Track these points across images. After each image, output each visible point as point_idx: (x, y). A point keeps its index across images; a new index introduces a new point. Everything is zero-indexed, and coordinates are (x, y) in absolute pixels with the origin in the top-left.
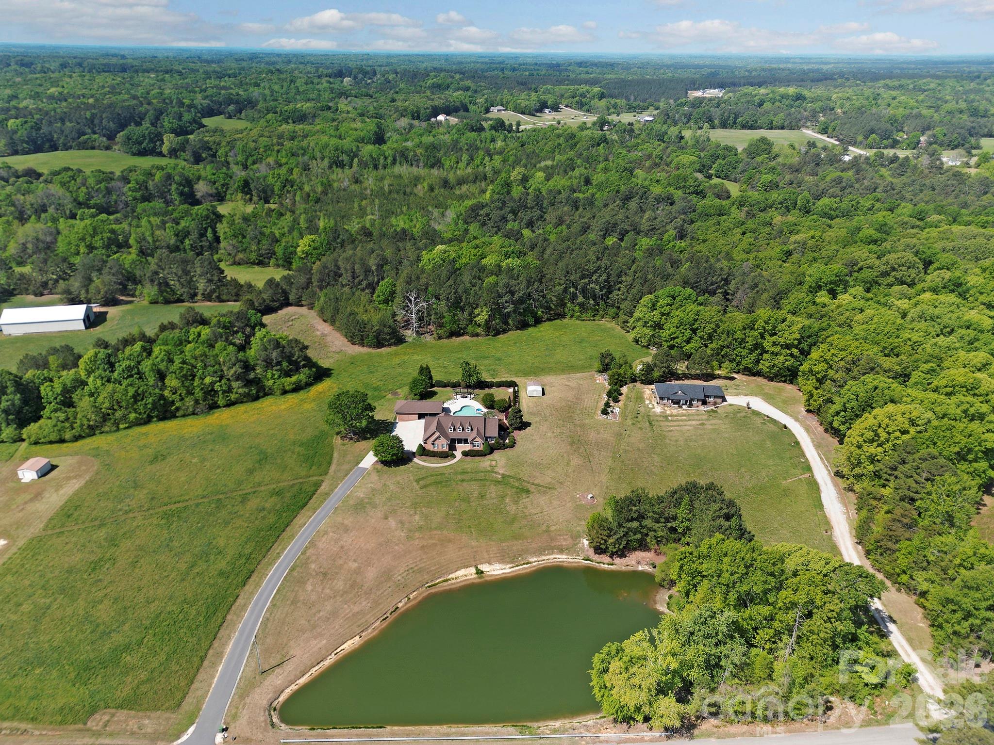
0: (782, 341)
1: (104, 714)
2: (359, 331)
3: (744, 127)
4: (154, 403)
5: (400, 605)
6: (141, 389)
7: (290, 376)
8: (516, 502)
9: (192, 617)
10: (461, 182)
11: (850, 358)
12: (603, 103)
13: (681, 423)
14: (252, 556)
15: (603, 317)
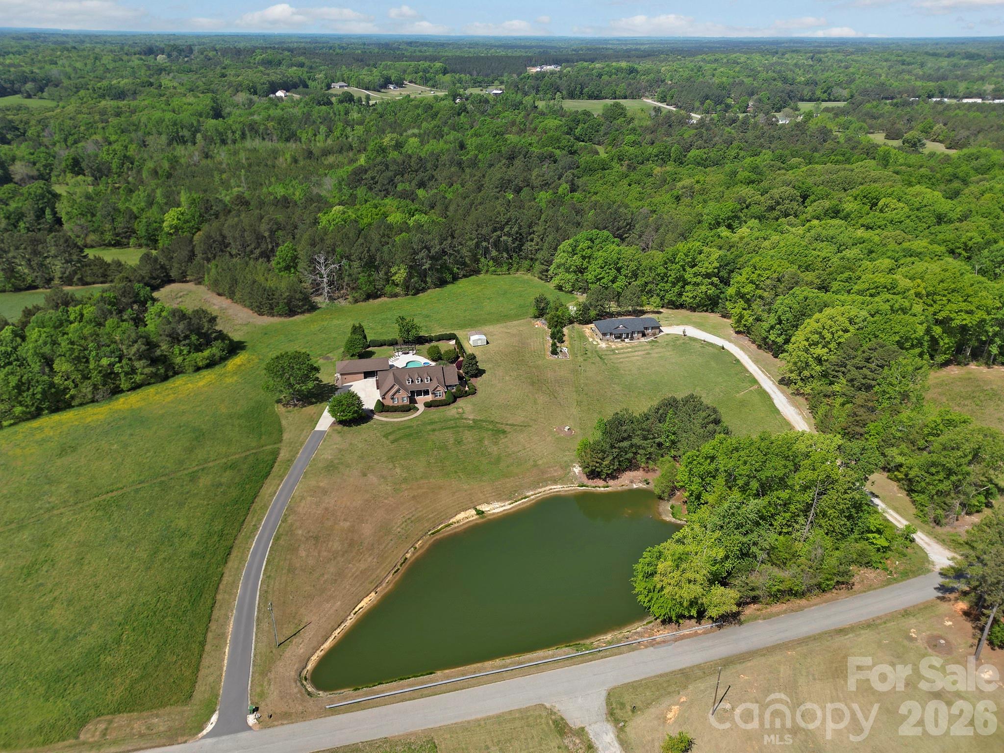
0: (703, 270)
1: (98, 722)
2: (268, 299)
3: (590, 97)
4: (44, 392)
5: (408, 556)
6: (25, 377)
7: (202, 351)
8: (496, 443)
9: (173, 604)
10: (326, 153)
11: (775, 275)
12: (448, 78)
13: (629, 355)
14: (226, 532)
15: (518, 270)
